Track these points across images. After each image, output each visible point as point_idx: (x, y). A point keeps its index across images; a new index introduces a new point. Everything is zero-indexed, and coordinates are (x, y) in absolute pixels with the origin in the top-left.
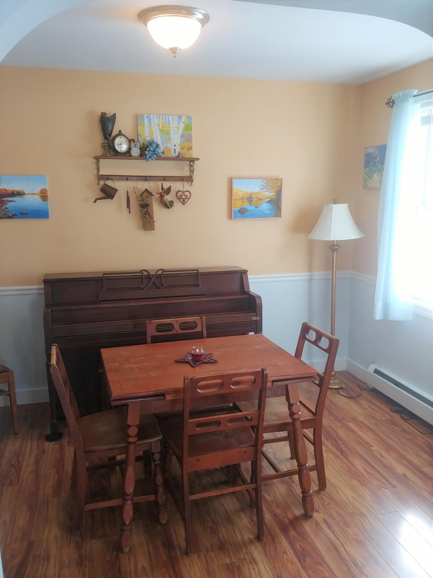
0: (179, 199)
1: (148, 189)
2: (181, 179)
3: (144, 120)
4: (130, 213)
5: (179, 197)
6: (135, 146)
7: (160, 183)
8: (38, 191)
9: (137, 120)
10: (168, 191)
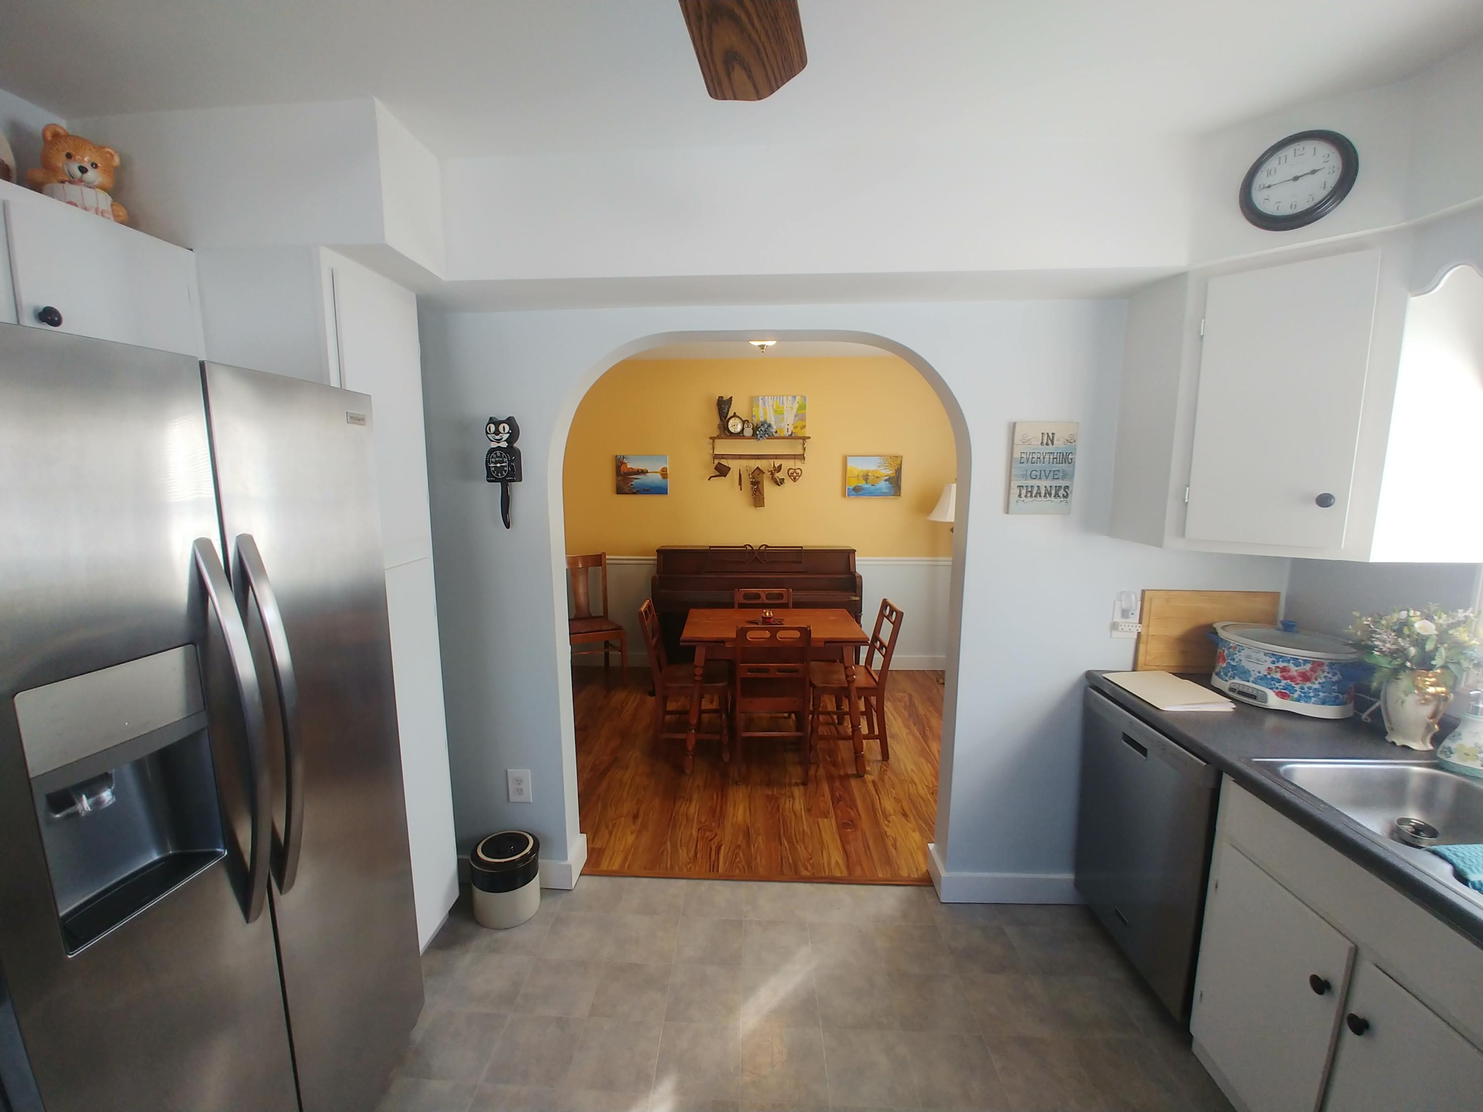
0: (790, 476)
1: (760, 467)
2: (794, 457)
3: (759, 402)
4: (741, 490)
5: (790, 474)
6: (748, 427)
7: (772, 461)
8: (659, 470)
9: (753, 401)
10: (779, 468)
